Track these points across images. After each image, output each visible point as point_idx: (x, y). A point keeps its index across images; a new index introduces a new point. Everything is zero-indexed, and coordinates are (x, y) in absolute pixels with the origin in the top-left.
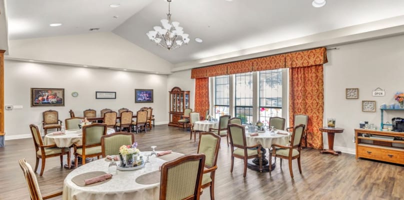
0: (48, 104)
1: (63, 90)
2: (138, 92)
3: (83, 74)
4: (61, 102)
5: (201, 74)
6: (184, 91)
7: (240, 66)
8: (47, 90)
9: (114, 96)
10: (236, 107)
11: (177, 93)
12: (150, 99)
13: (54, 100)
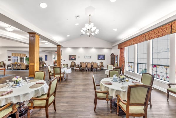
0: (72, 60)
1: (76, 55)
2: (99, 56)
3: (81, 50)
4: (75, 59)
5: (121, 46)
6: (115, 55)
7: (138, 39)
8: (72, 55)
9: (90, 57)
10: (138, 63)
11: (113, 56)
12: (104, 59)
13: (74, 59)
